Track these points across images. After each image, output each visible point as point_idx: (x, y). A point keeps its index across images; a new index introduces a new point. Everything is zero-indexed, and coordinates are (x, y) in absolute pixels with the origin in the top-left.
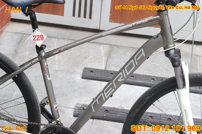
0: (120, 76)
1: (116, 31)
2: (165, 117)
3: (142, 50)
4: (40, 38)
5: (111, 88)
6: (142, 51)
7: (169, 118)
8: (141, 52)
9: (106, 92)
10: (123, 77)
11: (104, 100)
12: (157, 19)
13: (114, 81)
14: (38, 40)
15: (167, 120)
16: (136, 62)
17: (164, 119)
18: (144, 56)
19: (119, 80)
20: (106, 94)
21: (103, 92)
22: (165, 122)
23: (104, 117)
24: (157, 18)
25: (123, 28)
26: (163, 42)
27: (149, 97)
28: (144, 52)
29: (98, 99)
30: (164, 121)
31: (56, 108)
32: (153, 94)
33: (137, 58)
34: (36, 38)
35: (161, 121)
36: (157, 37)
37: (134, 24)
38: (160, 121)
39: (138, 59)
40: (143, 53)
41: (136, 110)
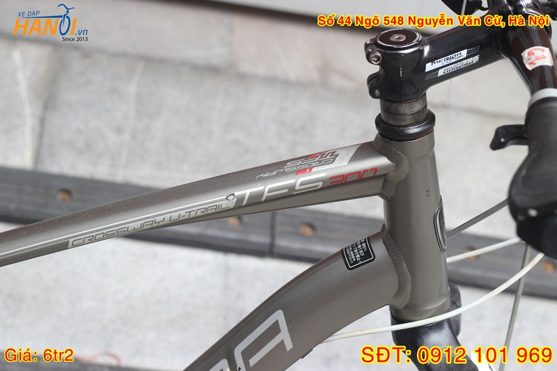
1: (142, 225)
3: (279, 316)
6: (276, 323)
8: (275, 329)
12: (378, 174)
18: (288, 346)
24: (375, 169)
25: (183, 213)
26: (396, 287)
28: (290, 331)
33: (247, 354)
36: (362, 258)
37: (247, 192)
39: (253, 361)
40: (284, 336)
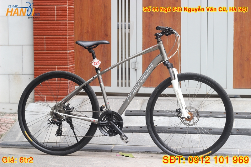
3: (151, 63)
4: (97, 63)
5: (137, 87)
10: (143, 80)
14: (96, 64)
16: (149, 70)
19: (141, 82)
20: (134, 90)
21: (133, 90)
23: (139, 130)
24: (157, 46)
27: (158, 90)
31: (108, 103)
32: (160, 88)
33: (149, 68)
34: (95, 64)
36: (158, 56)
37: (146, 50)
40: (152, 65)
41: (152, 98)
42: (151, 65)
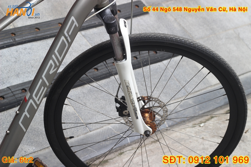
0: (51, 65)
2: (17, 89)
3: (73, 18)
5: (43, 88)
6: (73, 20)
7: (22, 88)
9: (36, 96)
11: (36, 108)
13: (43, 76)
15: (22, 93)
16: (69, 38)
17: (18, 92)
18: (77, 25)
20: (36, 99)
22: (22, 96)
29: (27, 111)
30: (20, 95)
35: (17, 96)
38: (16, 98)
39: (70, 34)
40: (76, 23)
42: (73, 22)
